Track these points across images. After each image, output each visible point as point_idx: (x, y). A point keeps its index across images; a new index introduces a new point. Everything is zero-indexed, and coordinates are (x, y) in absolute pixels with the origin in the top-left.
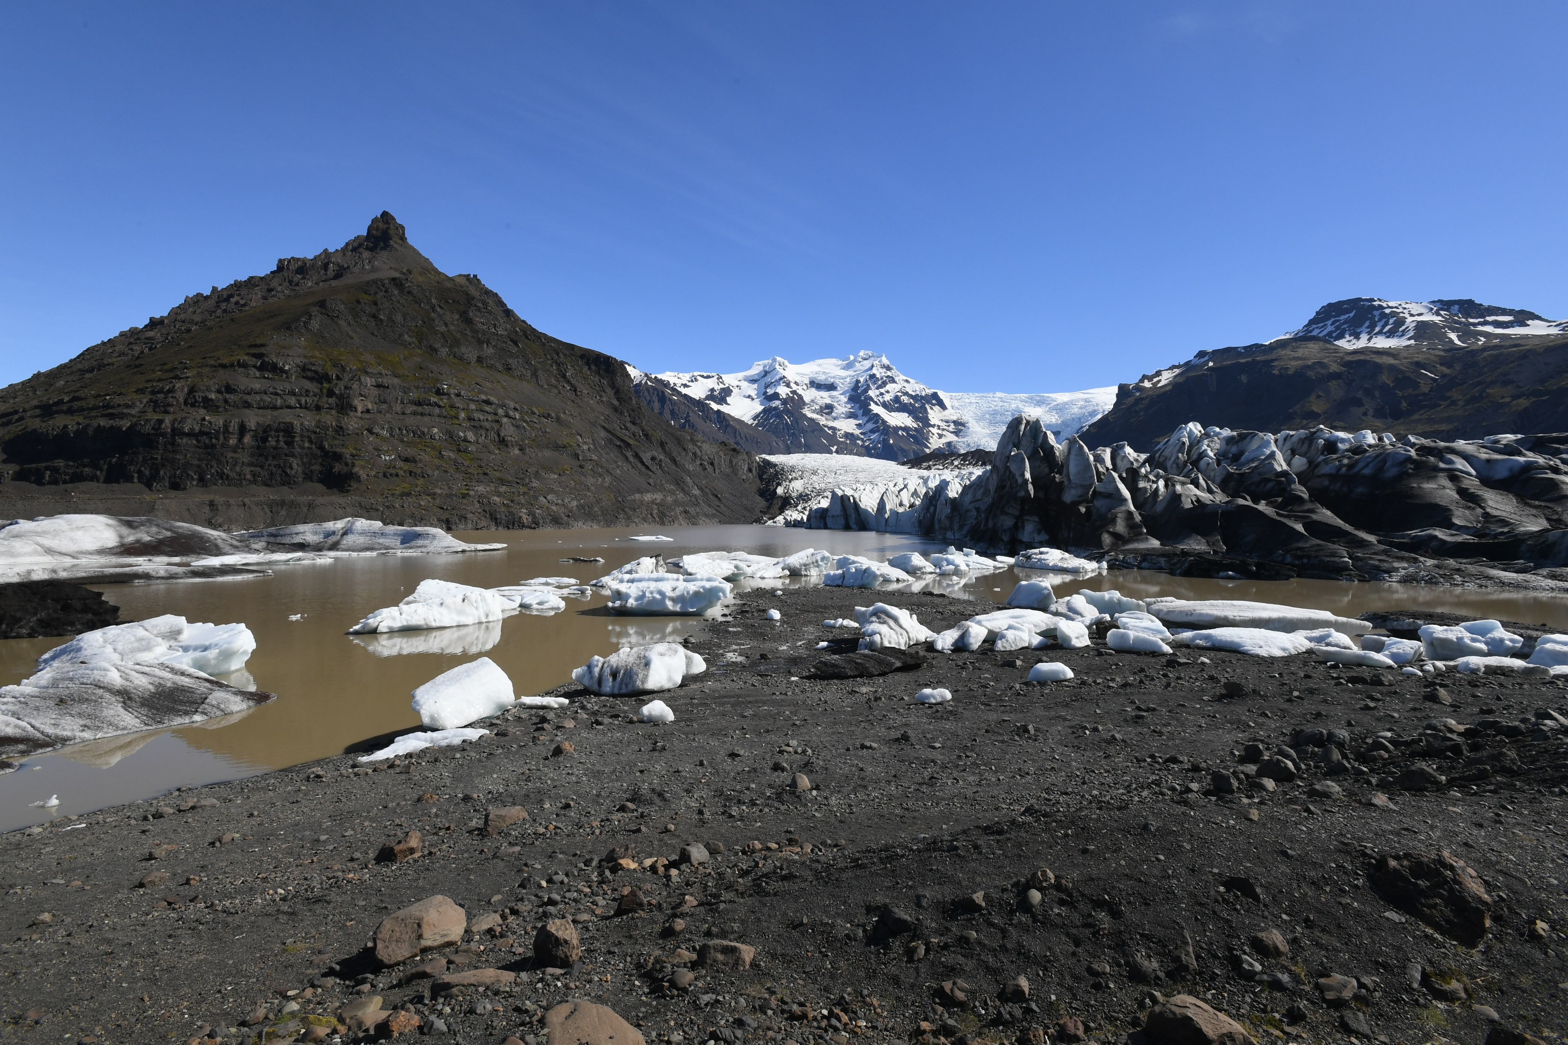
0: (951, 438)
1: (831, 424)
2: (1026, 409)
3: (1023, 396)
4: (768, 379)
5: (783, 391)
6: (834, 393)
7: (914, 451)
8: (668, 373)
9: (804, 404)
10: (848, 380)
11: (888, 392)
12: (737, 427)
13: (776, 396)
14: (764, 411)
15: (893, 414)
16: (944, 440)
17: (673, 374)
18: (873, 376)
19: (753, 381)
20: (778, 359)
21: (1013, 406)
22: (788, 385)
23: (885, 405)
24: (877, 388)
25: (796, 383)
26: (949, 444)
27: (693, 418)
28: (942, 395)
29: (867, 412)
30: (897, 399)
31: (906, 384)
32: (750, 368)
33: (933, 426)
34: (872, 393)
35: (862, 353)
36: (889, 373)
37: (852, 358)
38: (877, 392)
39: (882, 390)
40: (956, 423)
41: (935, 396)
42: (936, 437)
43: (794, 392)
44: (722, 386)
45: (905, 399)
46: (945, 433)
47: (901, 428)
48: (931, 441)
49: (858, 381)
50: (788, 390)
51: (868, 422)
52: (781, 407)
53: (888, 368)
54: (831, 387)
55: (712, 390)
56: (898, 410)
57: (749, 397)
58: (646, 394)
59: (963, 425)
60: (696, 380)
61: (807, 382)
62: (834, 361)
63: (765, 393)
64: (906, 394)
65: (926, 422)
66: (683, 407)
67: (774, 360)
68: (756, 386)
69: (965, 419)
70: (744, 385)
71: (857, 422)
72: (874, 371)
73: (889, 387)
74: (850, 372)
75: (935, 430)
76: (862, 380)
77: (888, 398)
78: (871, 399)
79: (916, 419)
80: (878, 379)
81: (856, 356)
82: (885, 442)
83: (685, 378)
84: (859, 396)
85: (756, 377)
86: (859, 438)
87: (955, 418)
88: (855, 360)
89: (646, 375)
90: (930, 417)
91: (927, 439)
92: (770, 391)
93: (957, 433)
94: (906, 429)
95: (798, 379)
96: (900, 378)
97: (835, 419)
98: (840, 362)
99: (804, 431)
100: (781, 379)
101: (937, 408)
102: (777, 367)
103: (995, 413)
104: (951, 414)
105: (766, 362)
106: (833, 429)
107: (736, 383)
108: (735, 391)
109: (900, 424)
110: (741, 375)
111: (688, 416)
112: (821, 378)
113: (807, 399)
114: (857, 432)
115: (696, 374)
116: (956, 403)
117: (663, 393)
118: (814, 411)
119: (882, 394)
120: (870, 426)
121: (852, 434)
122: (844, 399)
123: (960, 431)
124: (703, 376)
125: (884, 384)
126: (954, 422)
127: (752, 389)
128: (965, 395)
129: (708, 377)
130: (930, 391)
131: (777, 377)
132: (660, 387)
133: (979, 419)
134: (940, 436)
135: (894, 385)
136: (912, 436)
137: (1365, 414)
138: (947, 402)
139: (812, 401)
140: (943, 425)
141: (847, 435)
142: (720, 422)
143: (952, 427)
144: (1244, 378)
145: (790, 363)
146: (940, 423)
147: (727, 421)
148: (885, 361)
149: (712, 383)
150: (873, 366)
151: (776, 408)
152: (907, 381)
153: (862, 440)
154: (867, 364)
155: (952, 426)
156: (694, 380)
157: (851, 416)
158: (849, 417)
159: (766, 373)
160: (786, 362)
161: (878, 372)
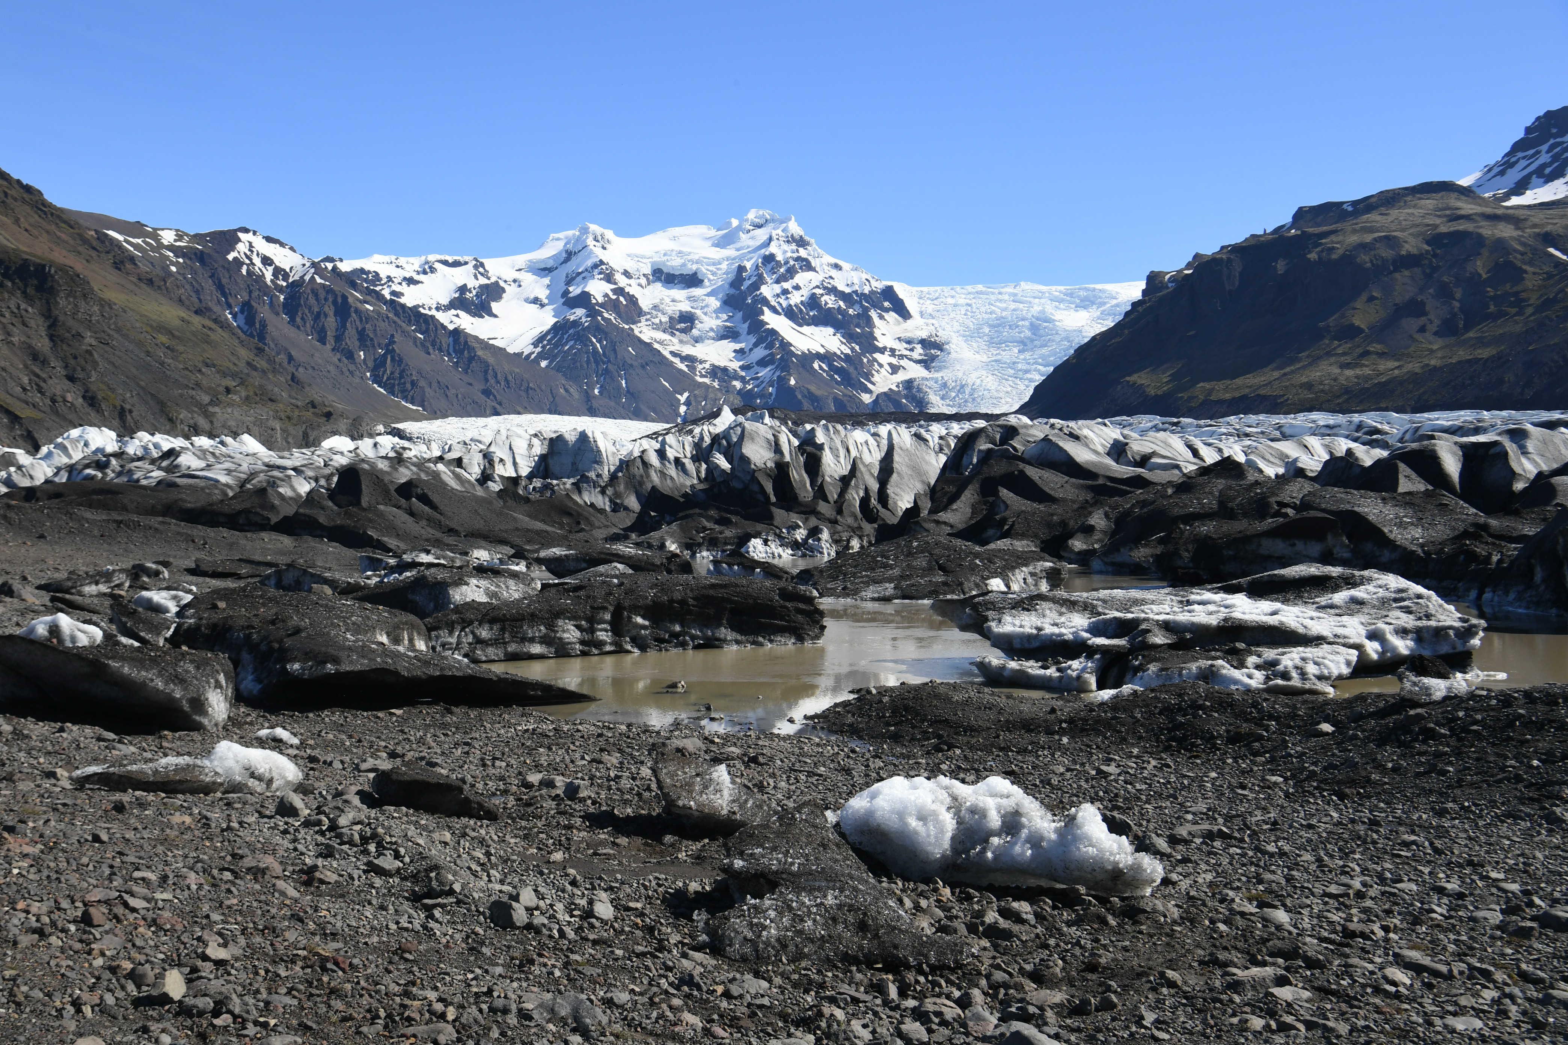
0: (915, 371)
1: (688, 350)
2: (1058, 315)
3: (1057, 290)
4: (571, 267)
5: (598, 289)
6: (697, 292)
7: (836, 400)
8: (377, 257)
9: (640, 313)
10: (724, 266)
11: (797, 288)
12: (491, 360)
13: (584, 299)
14: (555, 328)
15: (805, 329)
16: (901, 376)
17: (387, 258)
18: (769, 259)
19: (544, 270)
20: (593, 227)
21: (1036, 309)
22: (609, 278)
23: (791, 313)
24: (778, 282)
25: (626, 274)
26: (909, 384)
27: (402, 346)
28: (902, 290)
29: (757, 327)
30: (813, 301)
31: (834, 273)
32: (541, 246)
33: (882, 351)
34: (768, 291)
35: (752, 215)
36: (803, 253)
37: (735, 223)
38: (777, 289)
39: (786, 285)
40: (925, 343)
41: (889, 293)
42: (885, 371)
43: (620, 291)
44: (483, 281)
45: (829, 301)
46: (904, 362)
47: (818, 356)
48: (876, 378)
49: (741, 269)
50: (607, 288)
51: (756, 345)
52: (586, 321)
53: (801, 243)
54: (692, 280)
55: (463, 289)
56: (816, 322)
57: (536, 301)
58: (312, 301)
59: (939, 346)
60: (433, 270)
61: (648, 270)
62: (702, 230)
63: (566, 293)
64: (833, 291)
65: (869, 344)
66: (383, 325)
67: (585, 231)
68: (547, 281)
69: (943, 336)
70: (528, 278)
71: (738, 346)
72: (773, 249)
73: (801, 278)
74: (730, 252)
75: (884, 359)
76: (748, 265)
77: (796, 298)
78: (765, 301)
79: (850, 337)
80: (779, 264)
81: (742, 220)
82: (782, 383)
83: (411, 265)
84: (743, 296)
85: (550, 264)
86: (736, 377)
87: (924, 335)
88: (739, 228)
89: (314, 265)
90: (877, 333)
91: (868, 376)
92: (575, 290)
93: (926, 363)
94: (827, 357)
95: (631, 267)
96: (822, 260)
97: (697, 340)
98: (713, 232)
99: (626, 366)
100: (596, 266)
101: (892, 316)
102: (590, 242)
103: (999, 324)
104: (917, 328)
105: (570, 233)
106: (690, 360)
107: (512, 275)
108: (510, 290)
109: (817, 348)
110: (522, 259)
111: (392, 342)
112: (674, 264)
113: (645, 304)
114: (735, 365)
115: (432, 258)
116: (930, 307)
117: (344, 298)
118: (657, 327)
119: (785, 292)
120: (760, 353)
121: (725, 370)
122: (714, 303)
123: (933, 358)
124: (445, 263)
125: (791, 273)
126: (923, 342)
127: (539, 287)
128: (947, 290)
129: (456, 264)
130: (878, 285)
131: (589, 263)
132: (340, 287)
133: (971, 335)
134: (895, 369)
135: (810, 275)
136: (839, 371)
137: (1422, 329)
138: (911, 304)
139: (655, 307)
140: (901, 348)
141: (716, 372)
142: (459, 352)
143: (918, 352)
144: (1281, 266)
145: (618, 234)
146: (896, 345)
147: (471, 349)
148: (795, 228)
149: (464, 276)
150: (770, 239)
151: (576, 323)
152: (837, 267)
153: (742, 379)
154: (761, 235)
155: (919, 349)
156: (428, 269)
157: (728, 334)
158: (722, 337)
159: (569, 255)
160: (609, 234)
161: (781, 251)
